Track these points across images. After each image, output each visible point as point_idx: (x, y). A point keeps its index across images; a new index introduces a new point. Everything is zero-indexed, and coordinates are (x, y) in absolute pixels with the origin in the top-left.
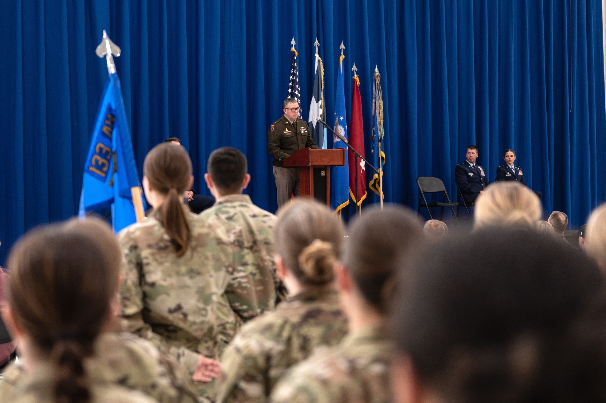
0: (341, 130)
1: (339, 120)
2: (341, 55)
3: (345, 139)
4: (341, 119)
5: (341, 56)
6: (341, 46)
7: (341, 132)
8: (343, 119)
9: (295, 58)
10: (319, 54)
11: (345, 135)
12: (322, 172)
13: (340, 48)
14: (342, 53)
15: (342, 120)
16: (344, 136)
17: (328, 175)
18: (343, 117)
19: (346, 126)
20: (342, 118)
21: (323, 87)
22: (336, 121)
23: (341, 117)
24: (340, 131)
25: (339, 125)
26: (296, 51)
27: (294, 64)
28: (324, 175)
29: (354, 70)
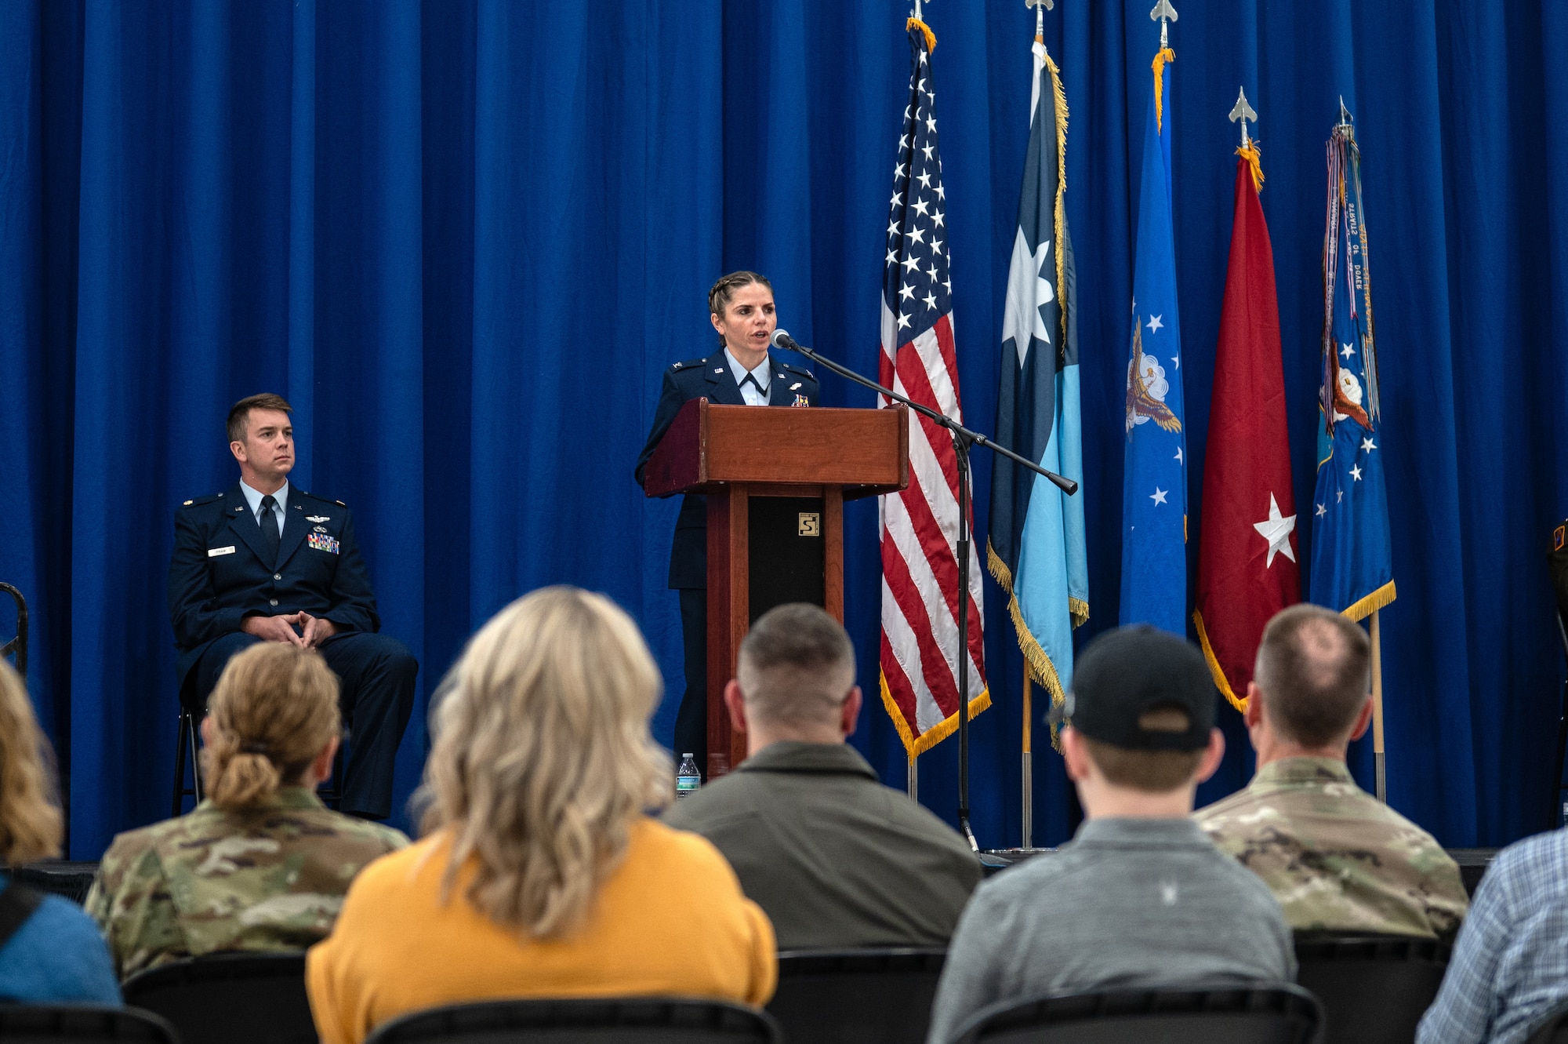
0: (1151, 373)
1: (1146, 331)
2: (1157, 47)
3: (1169, 412)
4: (1151, 328)
5: (1158, 52)
6: (1159, 10)
7: (1152, 382)
8: (1161, 325)
9: (923, 57)
10: (1046, 42)
11: (1169, 397)
12: (801, 520)
13: (1153, 16)
14: (1164, 41)
15: (1158, 329)
16: (1163, 400)
17: (836, 533)
18: (1159, 318)
19: (1176, 359)
20: (1155, 323)
21: (1063, 184)
22: (1135, 339)
23: (1152, 317)
24: (1145, 382)
25: (1143, 355)
26: (926, 28)
27: (916, 85)
28: (815, 532)
29: (1239, 120)
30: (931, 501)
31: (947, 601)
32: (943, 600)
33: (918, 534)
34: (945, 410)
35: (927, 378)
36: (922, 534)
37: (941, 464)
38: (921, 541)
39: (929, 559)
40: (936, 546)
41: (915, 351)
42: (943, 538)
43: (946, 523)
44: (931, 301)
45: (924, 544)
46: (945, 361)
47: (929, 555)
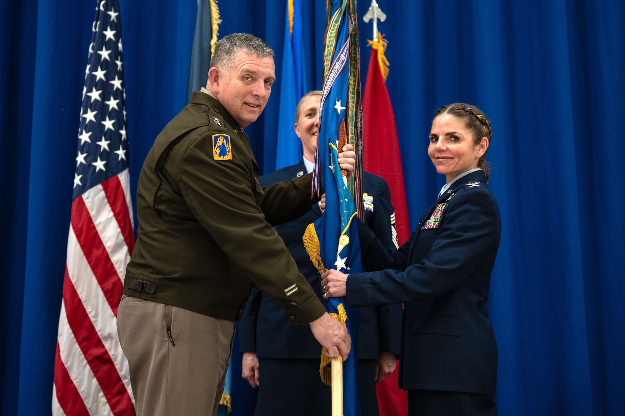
30: (93, 317)
31: (106, 395)
32: (101, 394)
33: (80, 344)
34: (109, 247)
35: (92, 223)
36: (84, 344)
37: (103, 289)
38: (82, 349)
39: (90, 363)
40: (96, 352)
41: (84, 203)
42: (103, 346)
43: (106, 333)
44: (100, 165)
45: (85, 351)
46: (113, 210)
47: (90, 359)
